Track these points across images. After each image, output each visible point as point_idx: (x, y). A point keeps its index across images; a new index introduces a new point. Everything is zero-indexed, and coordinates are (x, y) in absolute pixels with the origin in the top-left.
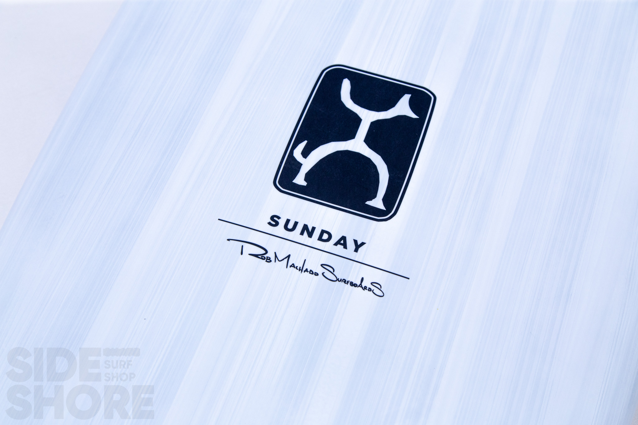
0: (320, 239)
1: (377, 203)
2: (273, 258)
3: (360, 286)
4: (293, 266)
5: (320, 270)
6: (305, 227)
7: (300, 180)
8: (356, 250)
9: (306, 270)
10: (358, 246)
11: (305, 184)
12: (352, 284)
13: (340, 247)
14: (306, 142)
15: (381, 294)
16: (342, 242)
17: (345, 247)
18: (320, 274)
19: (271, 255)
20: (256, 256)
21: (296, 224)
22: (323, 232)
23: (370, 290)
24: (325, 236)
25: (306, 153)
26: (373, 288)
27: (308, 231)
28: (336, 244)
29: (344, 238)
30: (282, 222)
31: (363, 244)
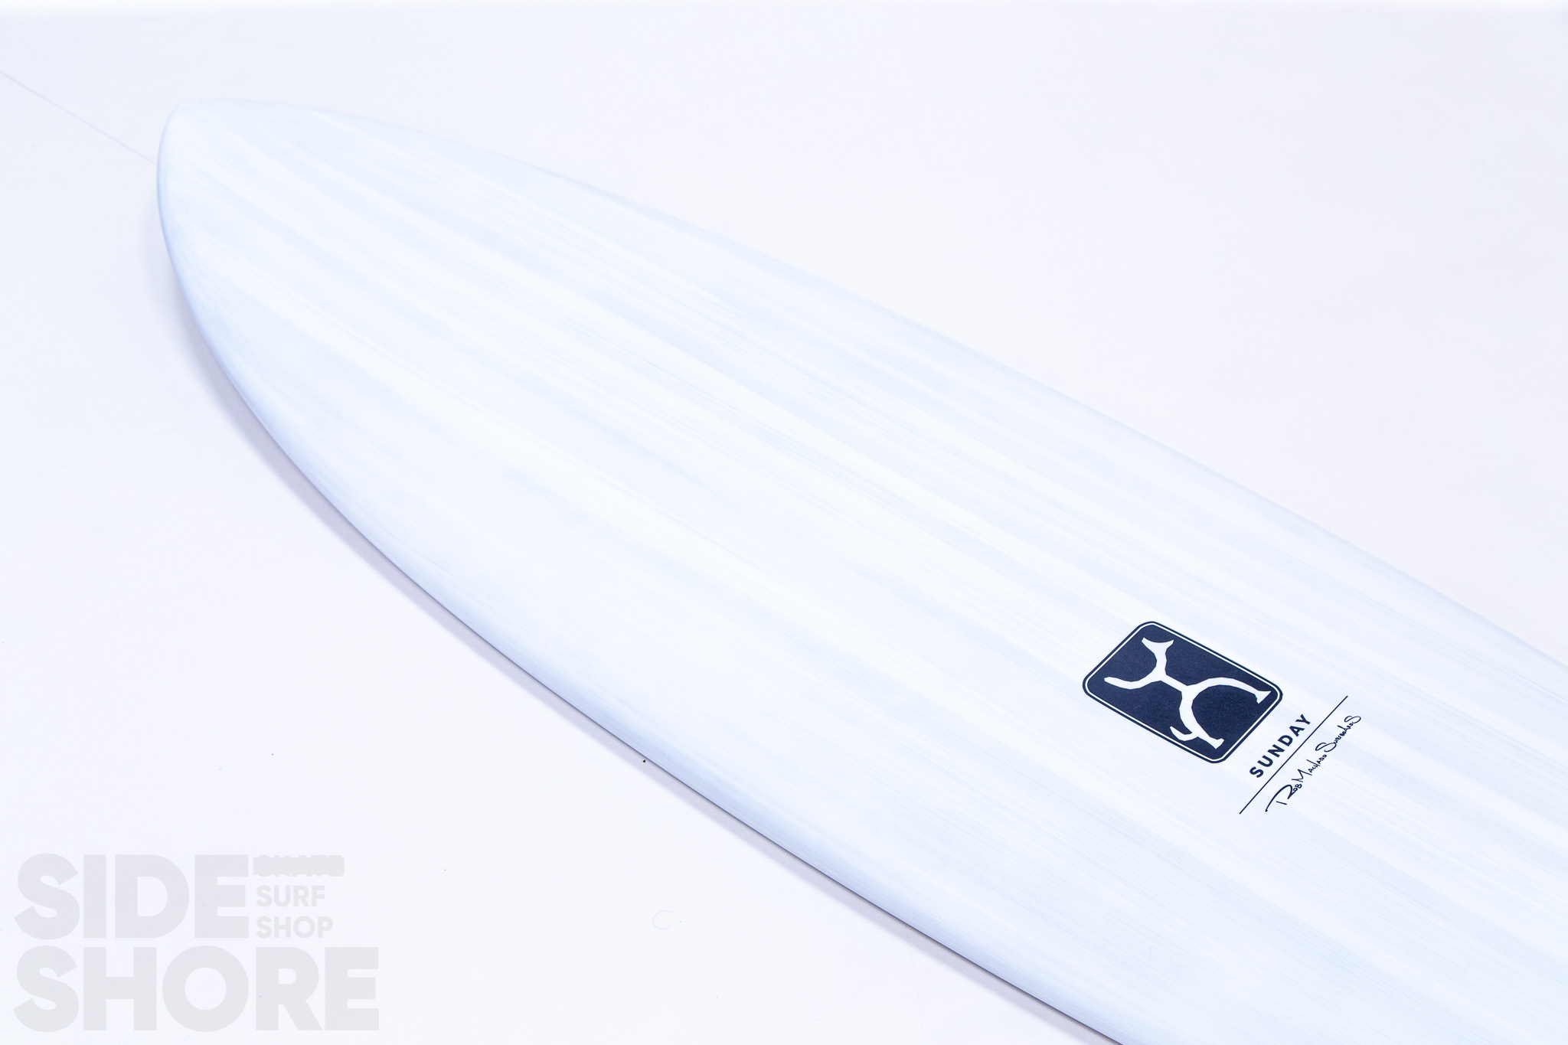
0: (1288, 744)
1: (1261, 696)
2: (1299, 783)
3: (1345, 730)
4: (1311, 770)
5: (1321, 753)
6: (1270, 751)
7: (1216, 743)
8: (1308, 723)
9: (1319, 762)
10: (1304, 720)
11: (1221, 741)
12: (1343, 734)
13: (1300, 733)
14: (1171, 728)
15: (1357, 719)
16: (1296, 730)
17: (1303, 729)
18: (1326, 753)
19: (1294, 784)
20: (1291, 794)
21: (1264, 757)
22: (1280, 740)
23: (1352, 724)
24: (1286, 740)
25: (1186, 731)
26: (1350, 722)
27: (1276, 751)
28: (1297, 735)
29: (1292, 728)
30: (1259, 767)
31: (1302, 716)
